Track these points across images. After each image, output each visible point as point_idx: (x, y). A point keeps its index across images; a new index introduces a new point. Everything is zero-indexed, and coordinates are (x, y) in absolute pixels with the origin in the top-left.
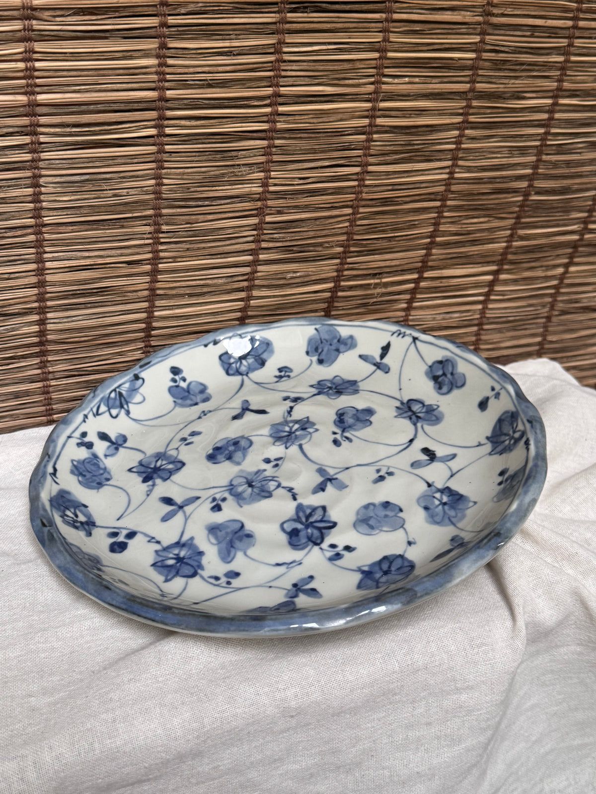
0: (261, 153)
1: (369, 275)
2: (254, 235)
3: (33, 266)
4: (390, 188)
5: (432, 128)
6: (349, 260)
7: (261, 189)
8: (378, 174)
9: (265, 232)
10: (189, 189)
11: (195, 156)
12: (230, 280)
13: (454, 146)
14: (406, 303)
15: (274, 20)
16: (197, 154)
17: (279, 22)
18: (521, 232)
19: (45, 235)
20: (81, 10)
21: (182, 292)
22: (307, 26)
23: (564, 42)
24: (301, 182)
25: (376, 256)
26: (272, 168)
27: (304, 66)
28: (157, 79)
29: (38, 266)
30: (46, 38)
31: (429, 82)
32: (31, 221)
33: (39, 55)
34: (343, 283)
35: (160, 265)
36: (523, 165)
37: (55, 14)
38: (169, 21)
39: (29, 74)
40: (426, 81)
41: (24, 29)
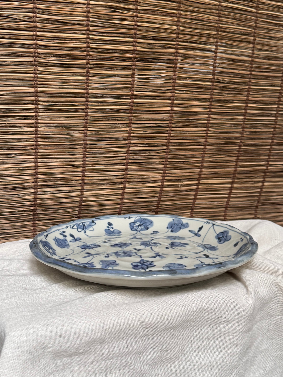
0: (127, 119)
1: (176, 180)
2: (125, 156)
3: (33, 165)
4: (182, 138)
5: (197, 113)
6: (167, 171)
7: (128, 135)
8: (176, 131)
9: (130, 155)
10: (98, 133)
11: (100, 118)
12: (116, 177)
13: (206, 122)
14: (194, 196)
15: (130, 64)
16: (102, 117)
17: (133, 65)
18: (240, 164)
19: (39, 150)
20: (56, 55)
21: (96, 182)
22: (143, 67)
23: (247, 80)
24: (144, 132)
25: (178, 170)
26: (132, 126)
27: (143, 84)
28: (85, 85)
29: (35, 164)
30: (43, 65)
31: (194, 93)
32: (33, 143)
33: (39, 72)
34: (165, 183)
35: (86, 168)
36: (237, 132)
37: (46, 56)
38: (90, 62)
39: (36, 79)
40: (193, 93)
41: (34, 61)
